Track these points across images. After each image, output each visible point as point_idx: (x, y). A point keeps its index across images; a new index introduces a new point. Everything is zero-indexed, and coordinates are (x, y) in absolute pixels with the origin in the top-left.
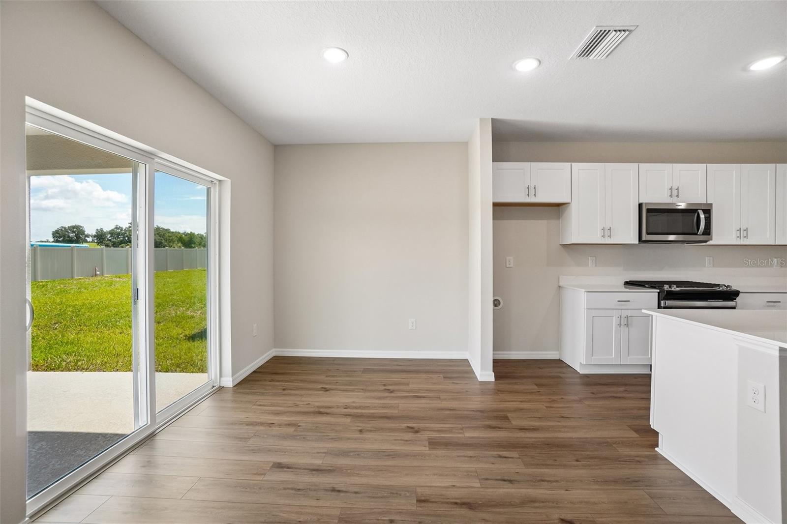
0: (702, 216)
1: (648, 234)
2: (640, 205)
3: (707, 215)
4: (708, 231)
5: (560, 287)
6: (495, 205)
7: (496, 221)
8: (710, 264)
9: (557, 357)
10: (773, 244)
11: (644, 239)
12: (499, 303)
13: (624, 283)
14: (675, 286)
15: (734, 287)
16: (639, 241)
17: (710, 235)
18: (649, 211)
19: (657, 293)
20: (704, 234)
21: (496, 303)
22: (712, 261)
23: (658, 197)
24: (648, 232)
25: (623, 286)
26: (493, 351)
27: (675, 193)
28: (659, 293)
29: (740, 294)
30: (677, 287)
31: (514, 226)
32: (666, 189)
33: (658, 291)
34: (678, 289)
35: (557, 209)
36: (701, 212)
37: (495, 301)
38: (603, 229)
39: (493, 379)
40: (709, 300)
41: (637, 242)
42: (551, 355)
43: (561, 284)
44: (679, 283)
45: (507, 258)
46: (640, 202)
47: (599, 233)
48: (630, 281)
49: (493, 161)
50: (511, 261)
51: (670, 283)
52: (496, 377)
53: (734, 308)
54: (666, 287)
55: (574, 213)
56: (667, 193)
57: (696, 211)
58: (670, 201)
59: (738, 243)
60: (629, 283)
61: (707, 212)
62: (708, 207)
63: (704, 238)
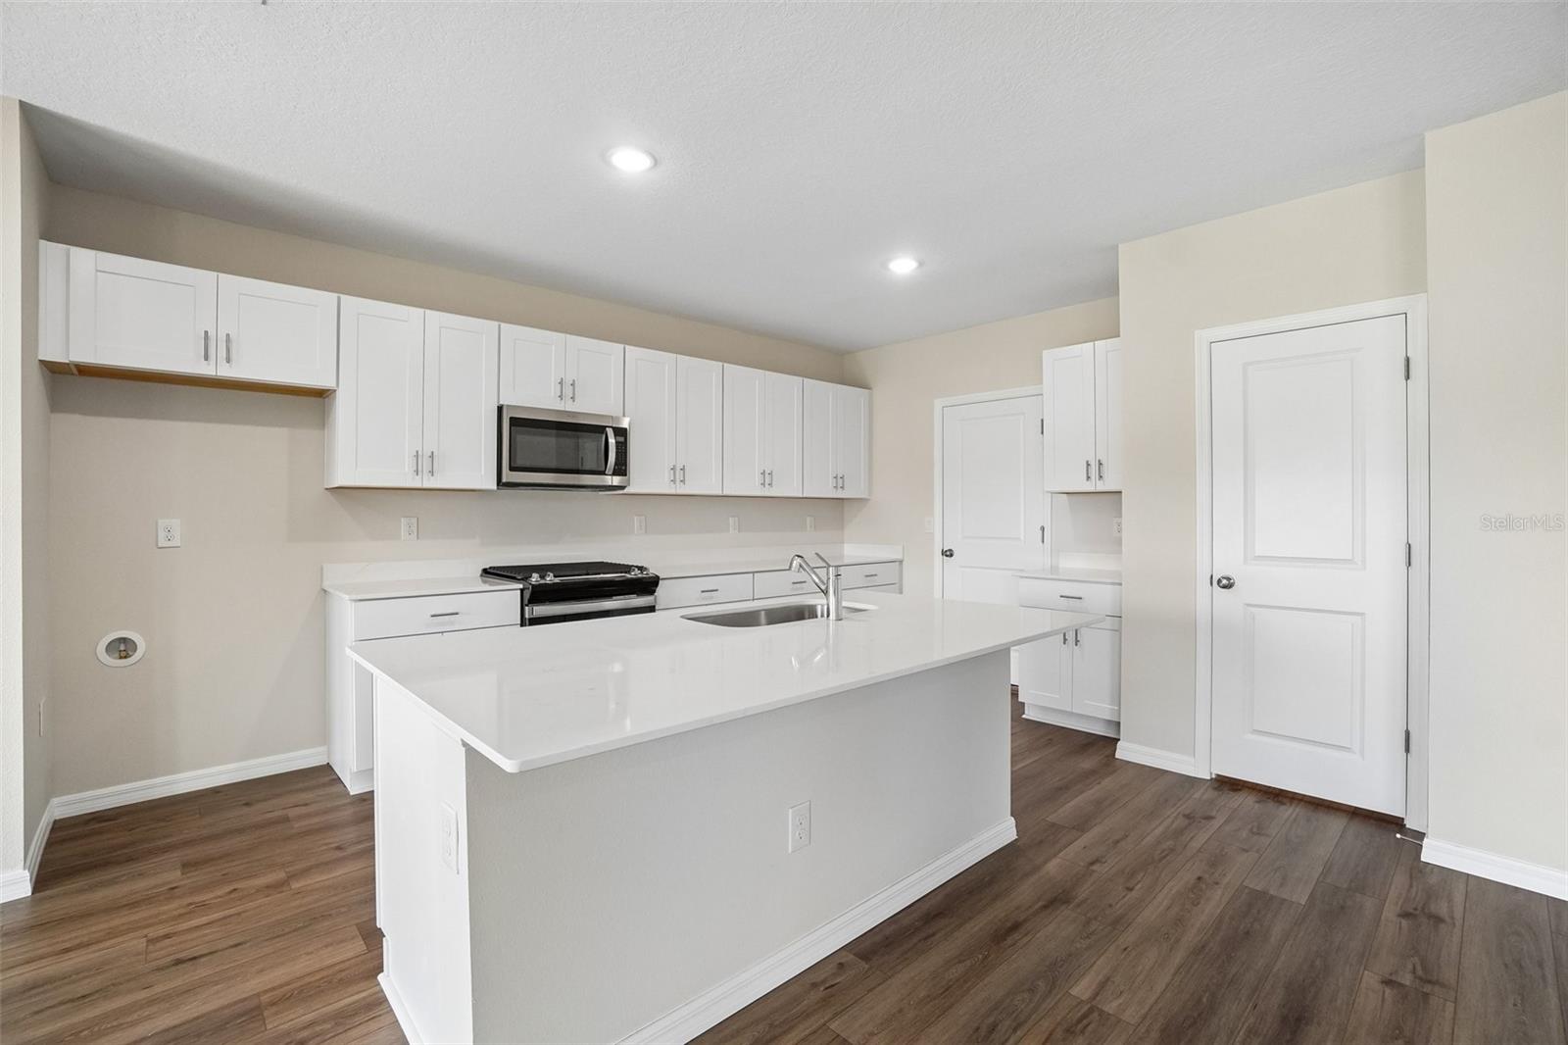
0: (612, 441)
1: (512, 469)
2: (500, 409)
3: (622, 439)
4: (621, 469)
5: (323, 592)
8: (641, 529)
9: (322, 761)
11: (504, 480)
12: (134, 647)
13: (480, 572)
14: (552, 575)
15: (653, 571)
16: (498, 485)
17: (626, 475)
18: (514, 422)
19: (519, 592)
20: (615, 473)
21: (123, 648)
22: (643, 525)
23: (540, 398)
24: (513, 465)
25: (480, 579)
27: (568, 391)
28: (522, 590)
29: (660, 582)
30: (555, 576)
32: (553, 384)
33: (521, 586)
34: (557, 580)
36: (610, 432)
40: (614, 598)
41: (494, 487)
43: (326, 585)
44: (557, 569)
45: (160, 521)
46: (501, 403)
48: (490, 568)
50: (172, 529)
51: (542, 569)
53: (651, 609)
54: (535, 578)
55: (347, 414)
56: (555, 390)
57: (601, 429)
58: (559, 406)
59: (673, 492)
60: (487, 572)
61: (621, 432)
62: (625, 424)
63: (616, 480)
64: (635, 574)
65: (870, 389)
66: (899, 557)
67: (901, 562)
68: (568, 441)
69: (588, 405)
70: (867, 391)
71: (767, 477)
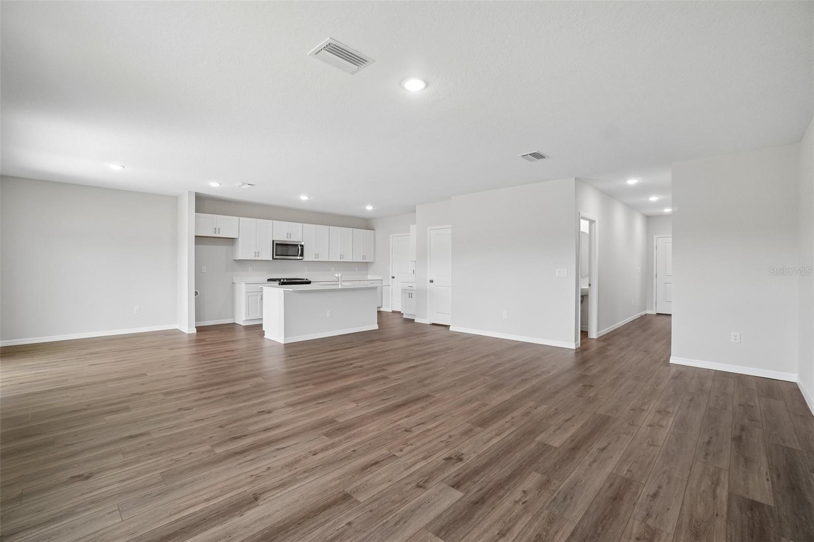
0: (300, 248)
1: (276, 255)
2: (273, 241)
4: (302, 255)
5: (233, 283)
6: (196, 236)
7: (197, 246)
9: (232, 322)
10: (328, 260)
11: (274, 258)
12: (197, 293)
15: (309, 280)
18: (276, 244)
20: (300, 256)
21: (196, 293)
23: (282, 238)
26: (196, 321)
27: (289, 236)
29: (311, 282)
31: (207, 248)
32: (285, 234)
33: (279, 282)
35: (231, 241)
36: (299, 246)
37: (196, 292)
38: (255, 253)
39: (196, 332)
41: (271, 259)
42: (229, 321)
43: (234, 282)
44: (287, 279)
45: (202, 267)
47: (253, 254)
48: (270, 279)
49: (196, 212)
50: (204, 269)
51: (284, 279)
52: (197, 332)
54: (282, 280)
55: (240, 243)
56: (286, 236)
57: (297, 245)
58: (287, 240)
59: (315, 260)
60: (268, 280)
61: (302, 246)
62: (303, 244)
63: (301, 258)
64: (305, 280)
65: (374, 230)
66: (381, 279)
67: (382, 280)
68: (285, 248)
69: (293, 239)
70: (373, 231)
71: (342, 256)
